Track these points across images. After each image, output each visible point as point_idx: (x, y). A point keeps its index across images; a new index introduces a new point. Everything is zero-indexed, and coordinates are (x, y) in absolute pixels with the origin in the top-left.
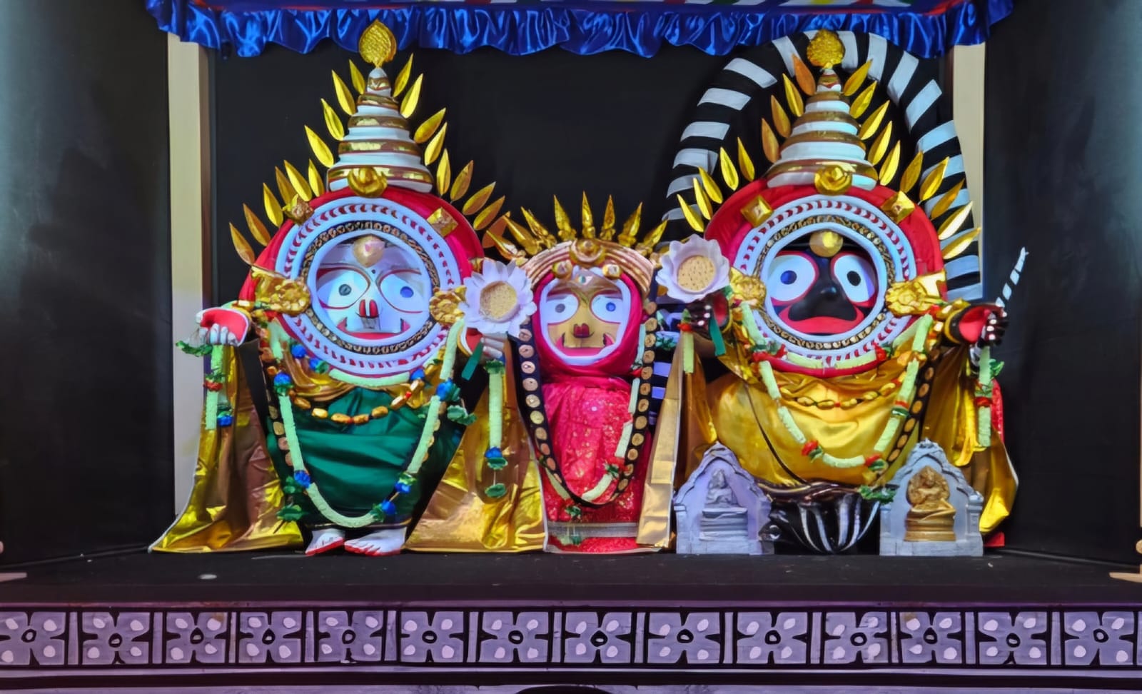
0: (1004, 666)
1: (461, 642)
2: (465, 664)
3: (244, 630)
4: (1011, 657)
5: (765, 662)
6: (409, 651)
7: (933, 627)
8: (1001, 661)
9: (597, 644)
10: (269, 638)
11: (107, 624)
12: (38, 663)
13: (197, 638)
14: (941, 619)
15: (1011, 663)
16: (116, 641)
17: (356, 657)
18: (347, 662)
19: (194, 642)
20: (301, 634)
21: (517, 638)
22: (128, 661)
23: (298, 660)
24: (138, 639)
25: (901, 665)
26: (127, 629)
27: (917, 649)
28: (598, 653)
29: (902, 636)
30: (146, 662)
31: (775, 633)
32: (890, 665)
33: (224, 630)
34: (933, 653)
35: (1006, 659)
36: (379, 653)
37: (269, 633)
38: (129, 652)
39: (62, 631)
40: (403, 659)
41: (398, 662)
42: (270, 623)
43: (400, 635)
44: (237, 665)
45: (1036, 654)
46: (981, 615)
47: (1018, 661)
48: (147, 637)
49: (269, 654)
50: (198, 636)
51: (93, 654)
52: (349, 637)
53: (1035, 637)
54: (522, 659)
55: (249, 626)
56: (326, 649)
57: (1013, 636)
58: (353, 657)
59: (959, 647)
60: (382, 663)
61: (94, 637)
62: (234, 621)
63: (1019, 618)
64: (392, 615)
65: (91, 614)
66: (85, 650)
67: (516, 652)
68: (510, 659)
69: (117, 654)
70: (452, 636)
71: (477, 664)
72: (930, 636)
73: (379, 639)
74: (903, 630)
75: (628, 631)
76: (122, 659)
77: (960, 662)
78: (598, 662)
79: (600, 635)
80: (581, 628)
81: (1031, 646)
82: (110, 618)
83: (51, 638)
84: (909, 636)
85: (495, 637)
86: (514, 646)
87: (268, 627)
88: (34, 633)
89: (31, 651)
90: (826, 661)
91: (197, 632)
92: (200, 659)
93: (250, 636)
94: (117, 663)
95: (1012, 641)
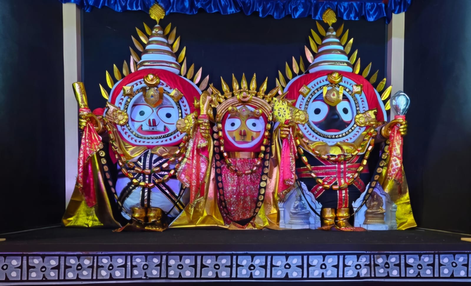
0: (416, 278)
1: (194, 269)
2: (195, 278)
3: (100, 264)
4: (419, 274)
5: (320, 277)
6: (172, 273)
7: (388, 261)
8: (415, 276)
9: (251, 270)
10: (111, 268)
11: (40, 262)
12: (8, 279)
13: (79, 268)
14: (391, 258)
15: (419, 276)
16: (44, 269)
17: (149, 276)
18: (145, 278)
19: (78, 270)
20: (125, 266)
21: (217, 267)
22: (49, 278)
23: (123, 277)
24: (53, 269)
25: (375, 277)
26: (48, 264)
27: (382, 271)
28: (251, 273)
29: (376, 265)
30: (57, 278)
31: (324, 264)
32: (371, 278)
33: (91, 264)
34: (388, 272)
35: (417, 274)
36: (159, 274)
37: (111, 265)
38: (50, 274)
39: (20, 265)
40: (169, 277)
41: (167, 278)
42: (111, 261)
43: (168, 266)
44: (97, 280)
45: (429, 272)
46: (407, 256)
47: (422, 276)
48: (58, 268)
49: (111, 275)
50: (80, 267)
51: (33, 275)
52: (145, 267)
53: (428, 265)
54: (219, 276)
55: (102, 262)
56: (136, 272)
57: (420, 265)
58: (147, 275)
59: (398, 270)
60: (160, 278)
61: (34, 267)
62: (95, 260)
63: (422, 257)
64: (164, 257)
65: (32, 257)
66: (29, 273)
67: (217, 273)
68: (214, 276)
69: (44, 275)
70: (190, 266)
71: (201, 278)
72: (387, 265)
73: (159, 268)
74: (376, 263)
75: (264, 264)
76: (46, 277)
77: (399, 276)
78: (251, 277)
79: (252, 265)
80: (244, 263)
81: (427, 269)
82: (41, 259)
83: (15, 268)
84: (378, 265)
85: (208, 267)
86: (216, 271)
87: (110, 263)
88: (7, 265)
89: (6, 274)
90: (345, 276)
91: (79, 265)
92: (80, 277)
93: (102, 267)
94: (44, 279)
95: (420, 267)
